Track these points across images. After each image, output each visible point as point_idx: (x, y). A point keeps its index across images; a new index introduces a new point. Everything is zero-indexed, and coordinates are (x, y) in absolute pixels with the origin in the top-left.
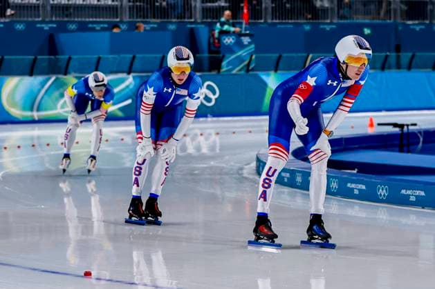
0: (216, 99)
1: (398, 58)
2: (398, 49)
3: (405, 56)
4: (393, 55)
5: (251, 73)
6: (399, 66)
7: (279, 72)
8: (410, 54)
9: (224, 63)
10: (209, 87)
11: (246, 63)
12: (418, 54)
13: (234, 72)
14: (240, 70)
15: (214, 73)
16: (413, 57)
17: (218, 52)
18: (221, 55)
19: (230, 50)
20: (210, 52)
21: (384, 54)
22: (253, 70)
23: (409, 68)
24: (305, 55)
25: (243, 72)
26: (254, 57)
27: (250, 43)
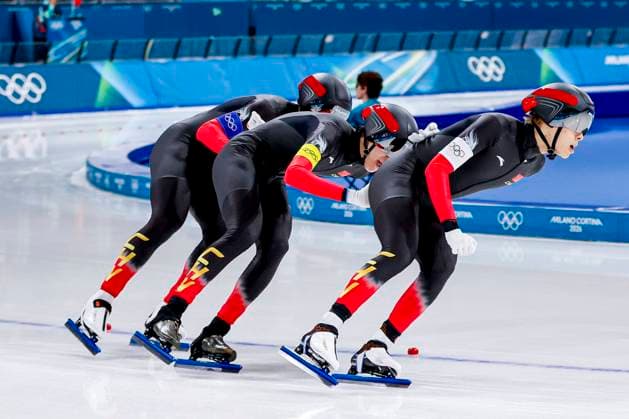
0: (43, 95)
1: (252, 43)
2: (252, 32)
3: (261, 40)
4: (245, 39)
5: (83, 63)
6: (252, 51)
7: (115, 61)
8: (266, 38)
9: (52, 52)
10: (34, 81)
11: (77, 50)
12: (276, 37)
13: (64, 61)
14: (70, 60)
15: (40, 63)
16: (270, 41)
17: (44, 39)
18: (47, 43)
19: (58, 36)
20: (36, 39)
21: (235, 38)
22: (85, 59)
23: (266, 52)
24: (145, 40)
25: (72, 63)
26: (86, 44)
27: (81, 29)
